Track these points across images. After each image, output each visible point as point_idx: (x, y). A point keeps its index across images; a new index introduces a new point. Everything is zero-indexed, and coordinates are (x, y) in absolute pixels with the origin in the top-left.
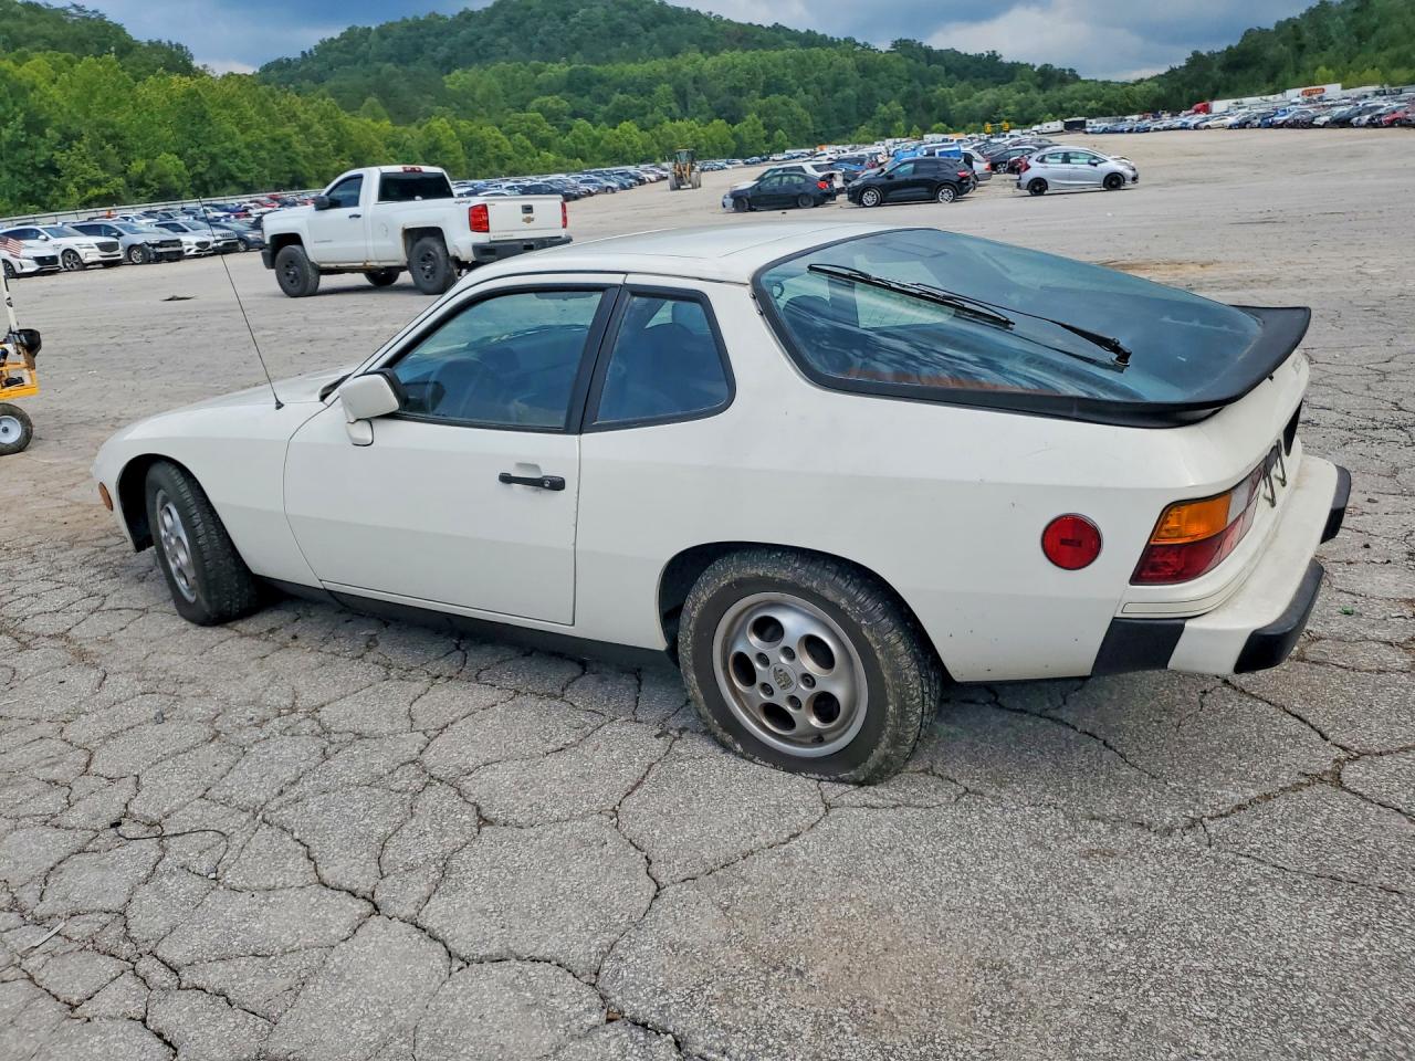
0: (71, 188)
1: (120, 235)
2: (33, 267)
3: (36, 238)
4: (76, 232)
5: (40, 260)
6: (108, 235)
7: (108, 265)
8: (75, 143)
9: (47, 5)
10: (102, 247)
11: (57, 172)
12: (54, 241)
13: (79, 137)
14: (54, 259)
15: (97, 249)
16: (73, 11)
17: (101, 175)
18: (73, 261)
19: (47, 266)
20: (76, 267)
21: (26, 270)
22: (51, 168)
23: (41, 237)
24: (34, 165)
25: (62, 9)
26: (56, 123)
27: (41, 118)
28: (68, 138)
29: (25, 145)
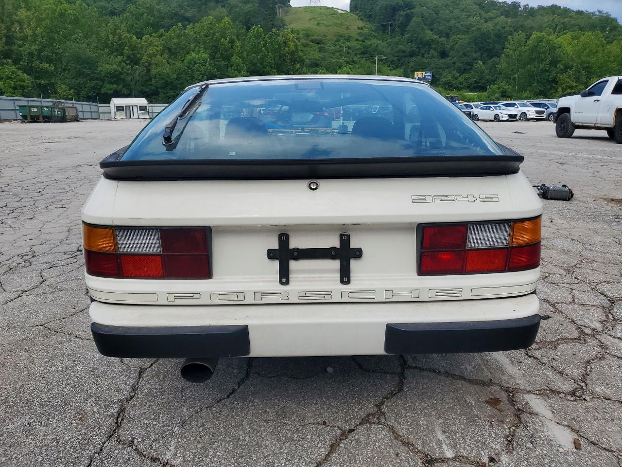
0: (560, 89)
1: (548, 108)
2: (506, 118)
3: (514, 107)
4: (531, 105)
5: (510, 116)
6: (543, 108)
7: (538, 120)
8: (568, 70)
9: (587, 11)
10: (537, 112)
11: (556, 83)
12: (520, 108)
13: (571, 68)
14: (516, 115)
15: (535, 113)
16: (597, 13)
17: (574, 84)
18: (524, 117)
19: (512, 118)
20: (524, 119)
21: (503, 119)
22: (555, 81)
23: (516, 106)
24: (548, 80)
25: (592, 13)
26: (564, 62)
27: (558, 60)
28: (567, 68)
29: (547, 71)
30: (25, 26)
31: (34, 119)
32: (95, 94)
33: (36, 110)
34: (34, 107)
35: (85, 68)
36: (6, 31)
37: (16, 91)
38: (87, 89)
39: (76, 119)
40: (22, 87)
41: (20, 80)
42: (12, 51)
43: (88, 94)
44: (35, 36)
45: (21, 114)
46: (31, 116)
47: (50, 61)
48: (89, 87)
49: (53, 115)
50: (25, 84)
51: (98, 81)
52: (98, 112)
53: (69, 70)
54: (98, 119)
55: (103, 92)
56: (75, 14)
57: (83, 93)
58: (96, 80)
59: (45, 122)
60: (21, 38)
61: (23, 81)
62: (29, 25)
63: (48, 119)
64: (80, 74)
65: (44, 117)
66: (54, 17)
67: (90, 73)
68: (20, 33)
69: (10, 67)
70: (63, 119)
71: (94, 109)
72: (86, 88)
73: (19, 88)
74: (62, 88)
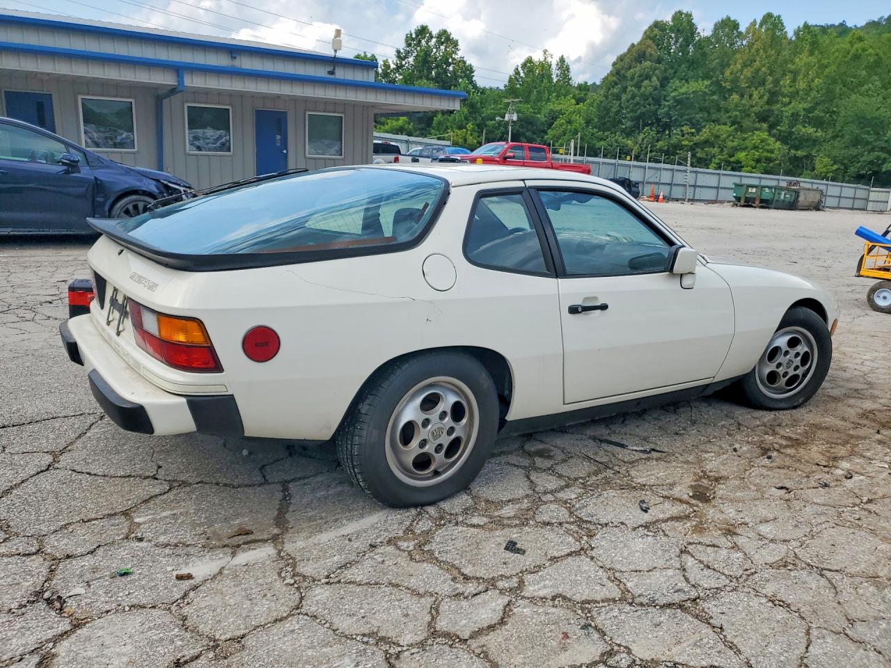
30: (799, 78)
31: (749, 203)
32: (871, 172)
33: (754, 190)
34: (752, 186)
35: (868, 133)
36: (772, 85)
37: (758, 165)
38: (860, 164)
39: (817, 207)
40: (769, 160)
41: (768, 151)
42: (773, 111)
43: (859, 171)
44: (809, 89)
45: (734, 195)
46: (746, 198)
47: (818, 123)
48: (864, 161)
49: (776, 198)
50: (773, 155)
51: (881, 153)
52: (867, 200)
53: (843, 136)
54: (863, 209)
55: (884, 170)
56: (877, 55)
57: (852, 170)
58: (879, 151)
59: (762, 207)
60: (789, 94)
61: (772, 152)
62: (806, 75)
63: (766, 204)
64: (856, 142)
65: (762, 201)
66: (844, 61)
67: (872, 140)
68: (791, 87)
69: (761, 134)
70: (792, 206)
71: (861, 193)
72: (859, 162)
73: (763, 160)
74: (822, 162)
